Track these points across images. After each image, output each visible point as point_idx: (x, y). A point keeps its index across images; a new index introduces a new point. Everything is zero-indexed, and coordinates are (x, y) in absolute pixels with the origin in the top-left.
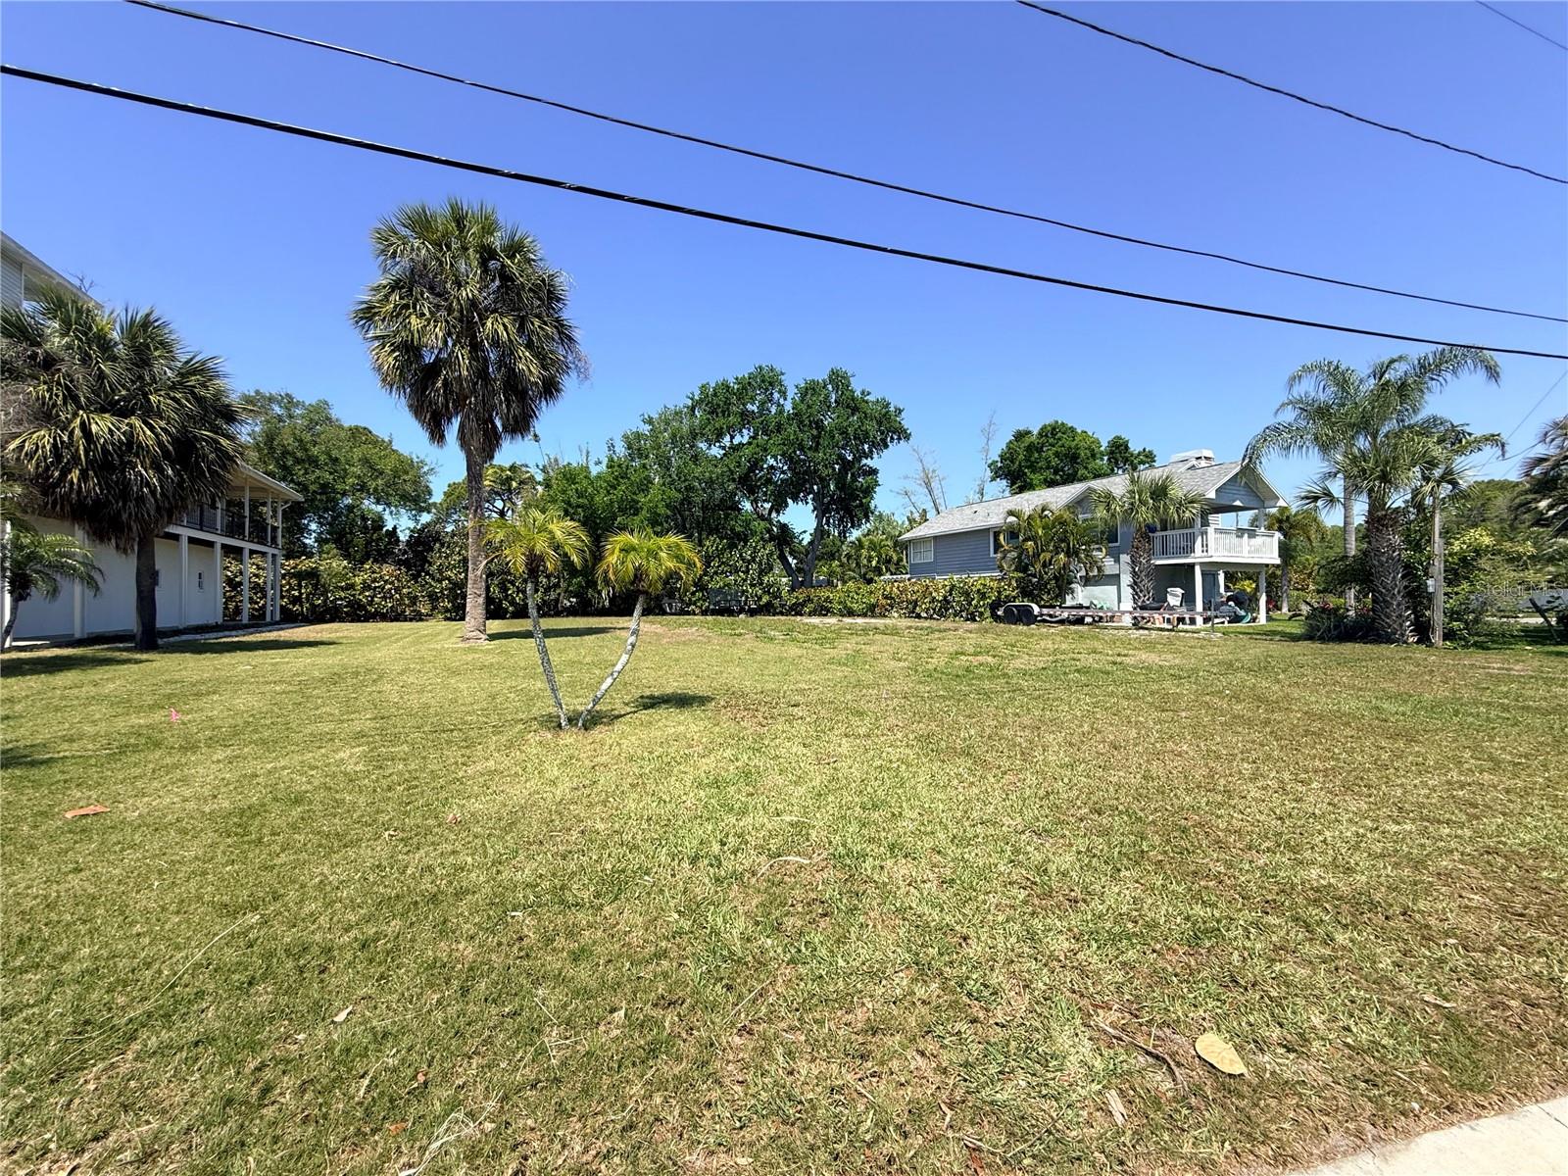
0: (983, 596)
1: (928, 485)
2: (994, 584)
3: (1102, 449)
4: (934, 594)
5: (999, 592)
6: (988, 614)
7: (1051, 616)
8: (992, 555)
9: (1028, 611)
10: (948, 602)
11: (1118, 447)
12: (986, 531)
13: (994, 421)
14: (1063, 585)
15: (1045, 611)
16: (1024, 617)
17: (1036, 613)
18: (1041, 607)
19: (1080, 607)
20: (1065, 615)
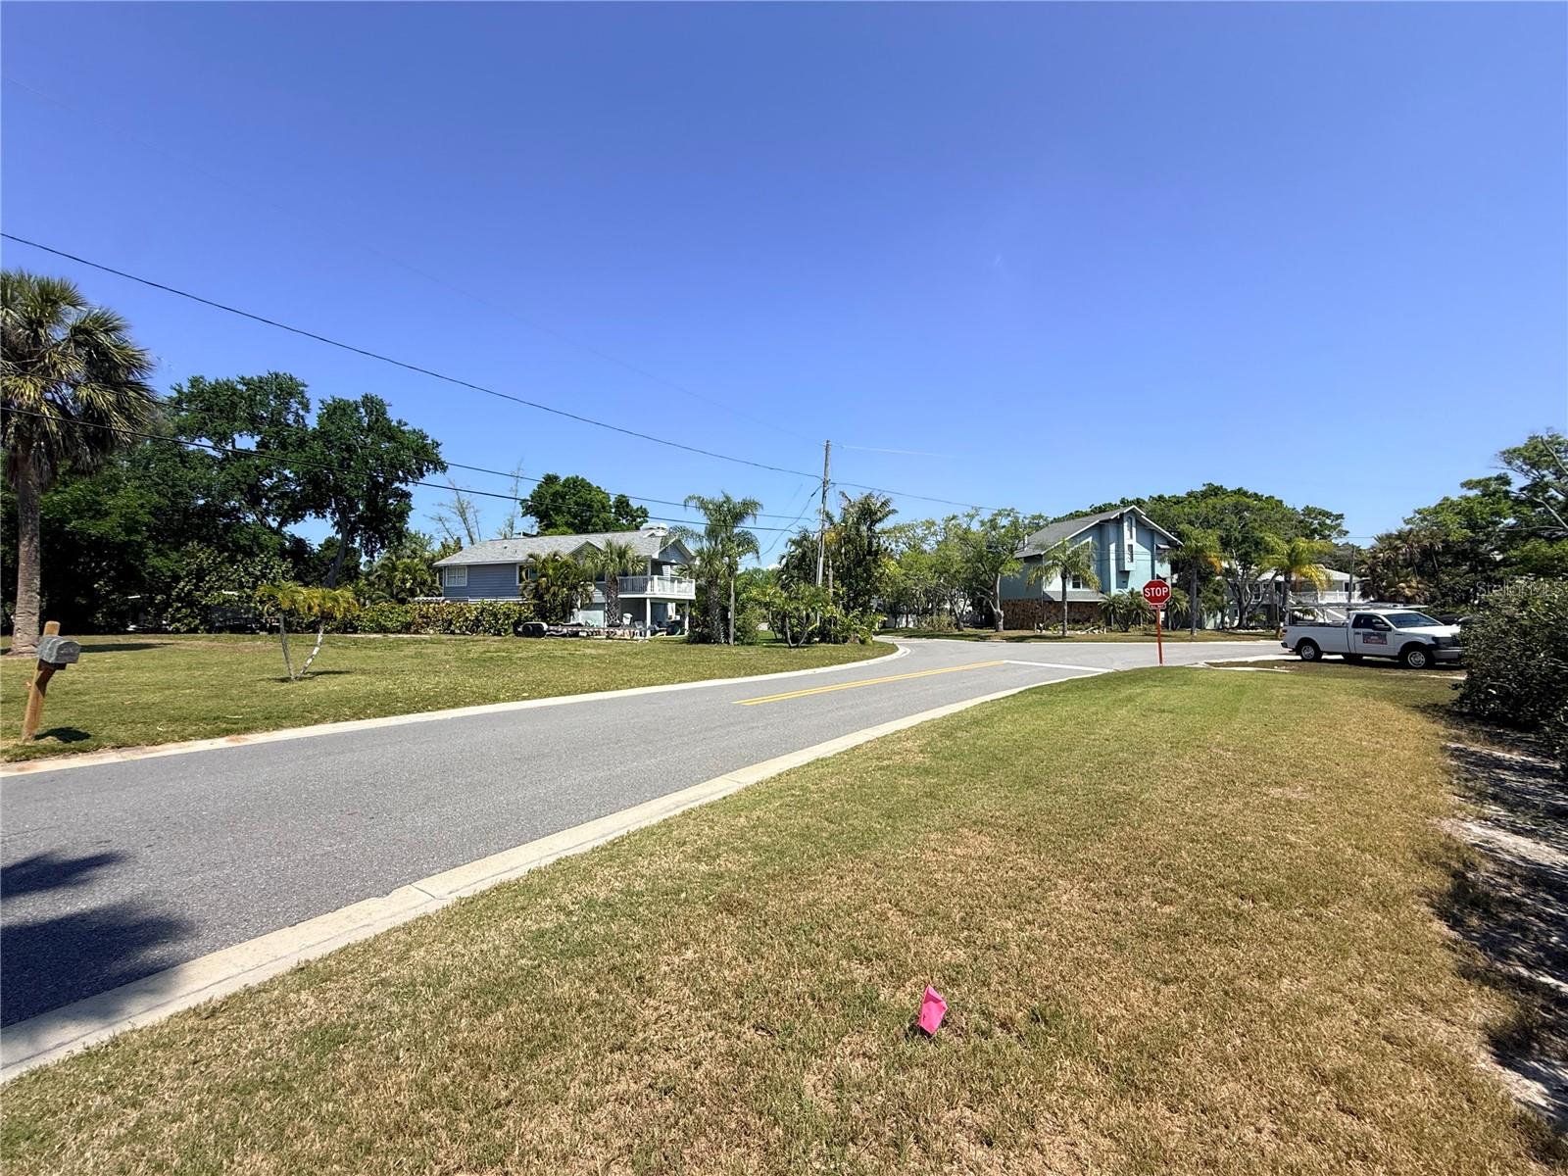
0: (508, 617)
1: (462, 514)
2: (517, 608)
3: (611, 503)
4: (467, 615)
5: (520, 614)
6: (511, 630)
7: (557, 632)
8: (517, 584)
9: (540, 627)
10: (480, 621)
11: (622, 503)
12: (513, 565)
14: (567, 609)
15: (552, 628)
16: (538, 632)
17: (545, 629)
18: (549, 625)
19: (579, 625)
20: (565, 630)
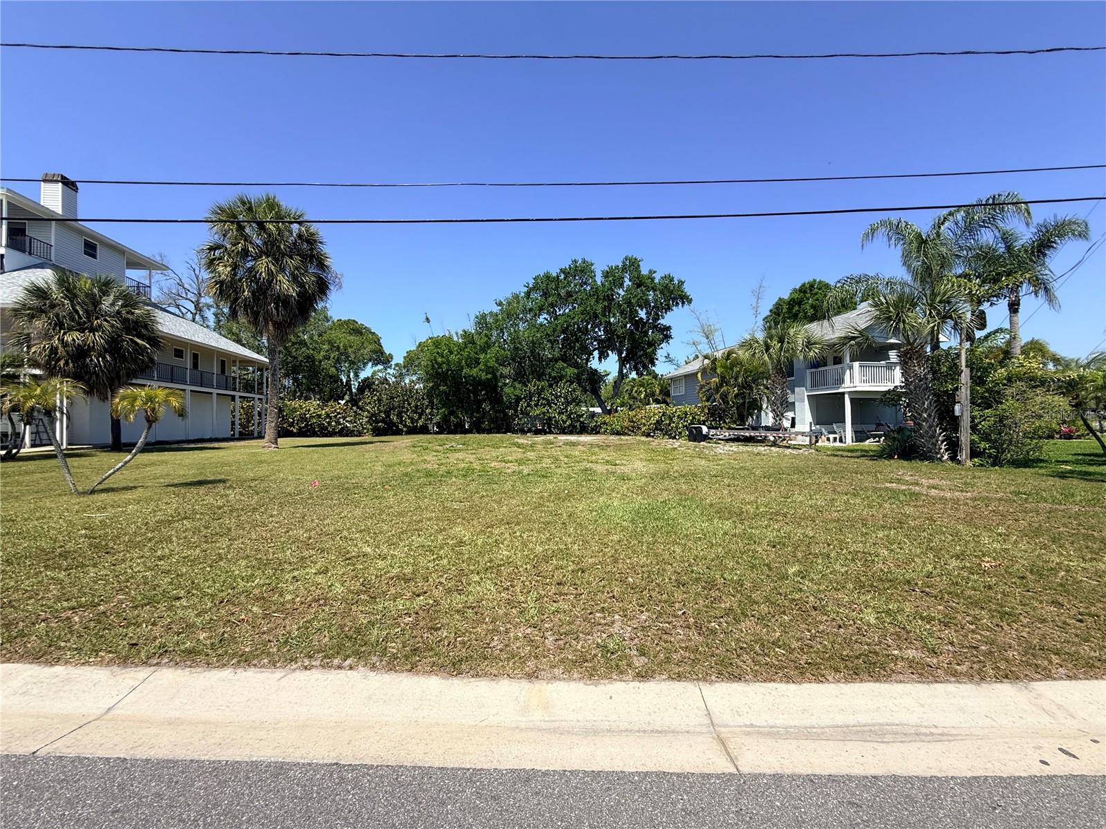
1: (709, 336)
4: (652, 418)
7: (718, 436)
10: (659, 424)
13: (763, 284)
15: (712, 432)
17: (705, 433)
20: (727, 434)
